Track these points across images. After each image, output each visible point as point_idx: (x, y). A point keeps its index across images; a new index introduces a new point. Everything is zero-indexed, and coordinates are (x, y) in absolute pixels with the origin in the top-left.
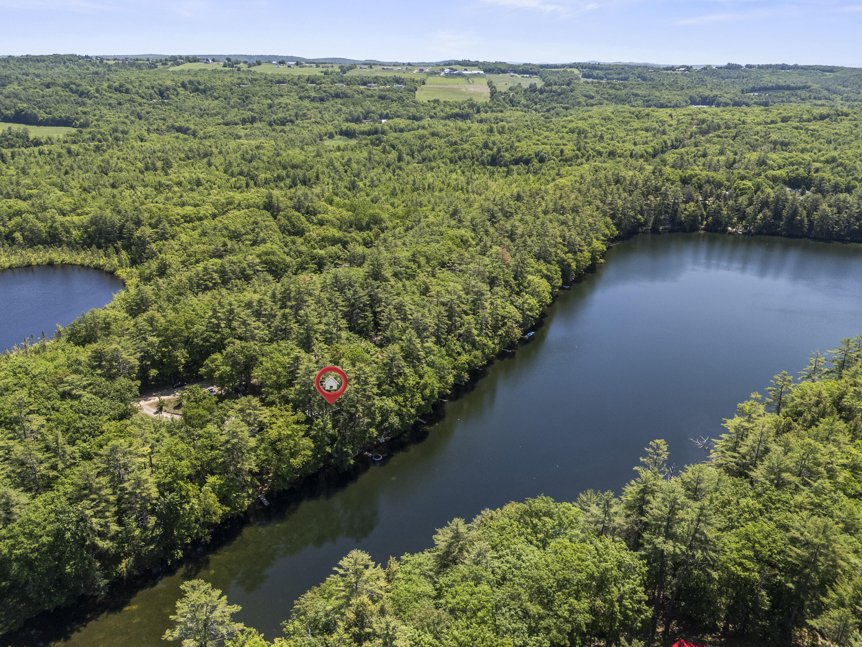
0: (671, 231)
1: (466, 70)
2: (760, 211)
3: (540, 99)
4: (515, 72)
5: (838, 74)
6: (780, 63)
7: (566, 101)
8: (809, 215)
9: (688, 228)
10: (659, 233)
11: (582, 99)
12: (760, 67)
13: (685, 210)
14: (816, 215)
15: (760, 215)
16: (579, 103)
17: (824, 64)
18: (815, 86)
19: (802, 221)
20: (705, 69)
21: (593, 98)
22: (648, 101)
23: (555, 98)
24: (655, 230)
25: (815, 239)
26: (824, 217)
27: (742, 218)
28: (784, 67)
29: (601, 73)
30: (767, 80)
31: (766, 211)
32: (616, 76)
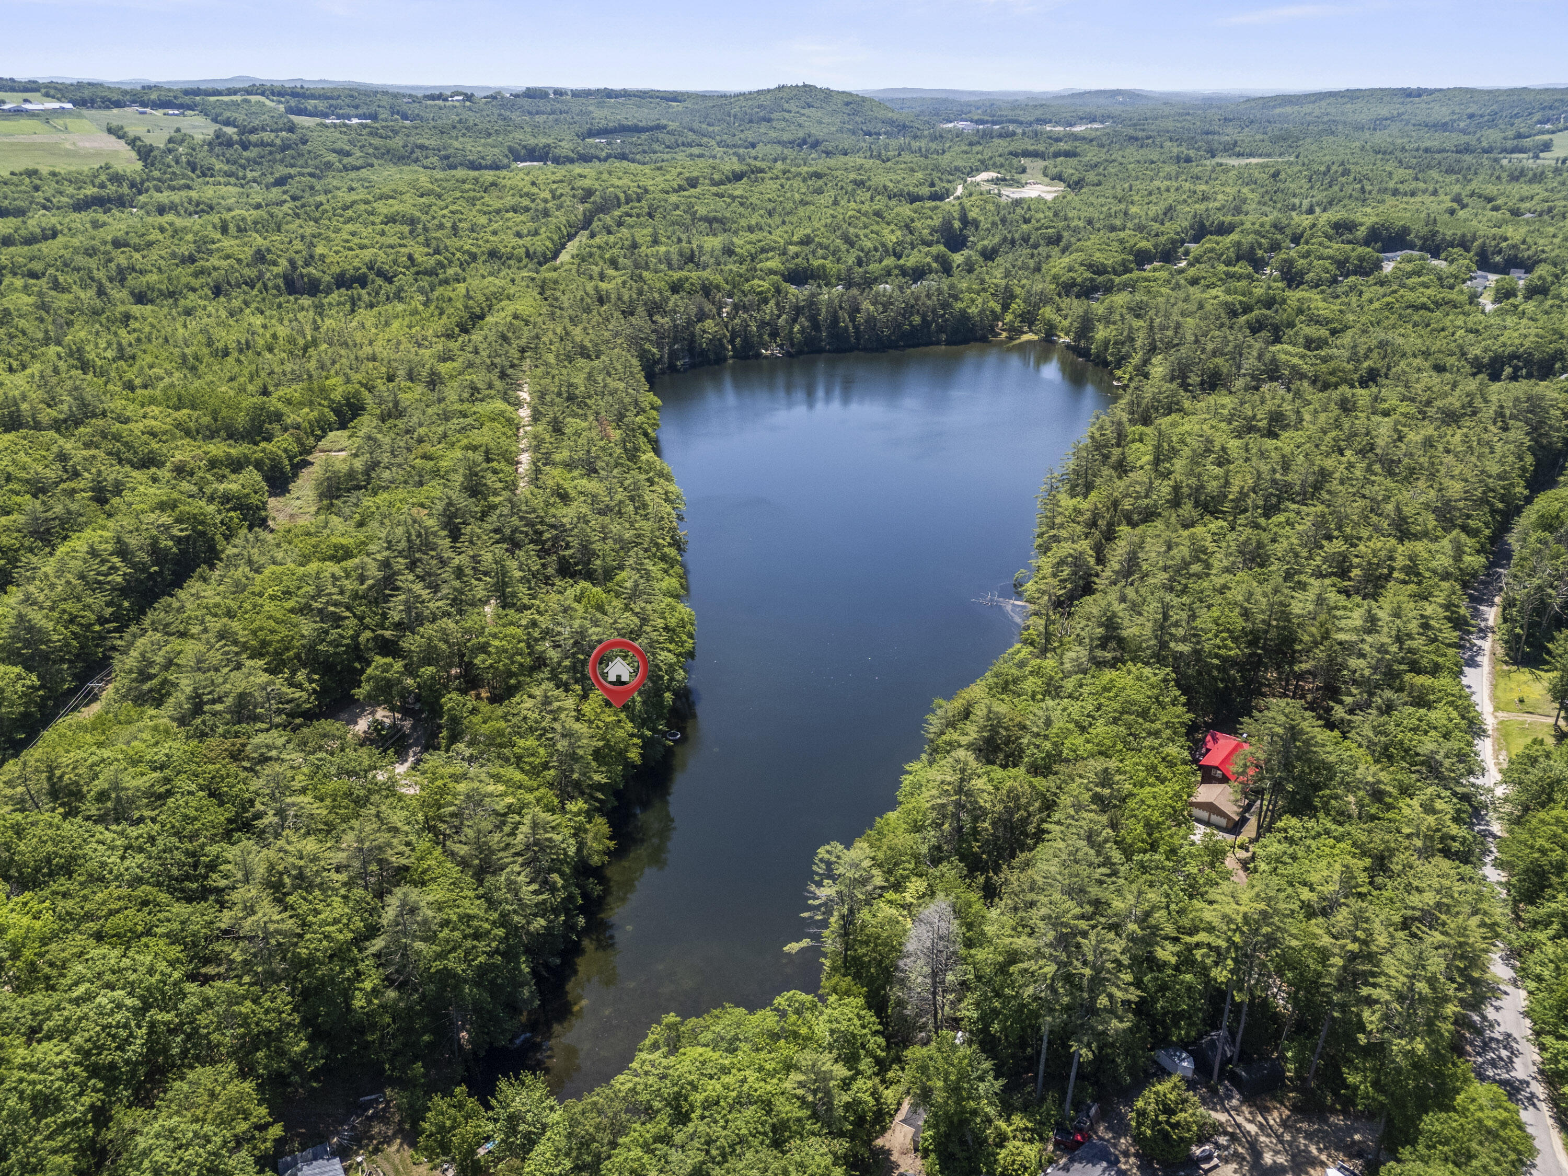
0: (693, 366)
1: (26, 101)
2: (795, 320)
3: (248, 160)
4: (144, 104)
5: (688, 104)
6: (601, 86)
7: (301, 162)
8: (853, 320)
9: (712, 357)
10: (678, 371)
11: (333, 158)
12: (576, 94)
13: (704, 331)
14: (860, 318)
15: (797, 328)
16: (329, 165)
17: (662, 88)
18: (672, 126)
19: (847, 327)
20: (493, 97)
21: (348, 154)
22: (447, 157)
23: (278, 157)
24: (672, 368)
25: (865, 349)
26: (870, 320)
27: (774, 334)
28: (609, 94)
29: (322, 105)
30: (602, 116)
31: (802, 319)
32: (353, 111)
